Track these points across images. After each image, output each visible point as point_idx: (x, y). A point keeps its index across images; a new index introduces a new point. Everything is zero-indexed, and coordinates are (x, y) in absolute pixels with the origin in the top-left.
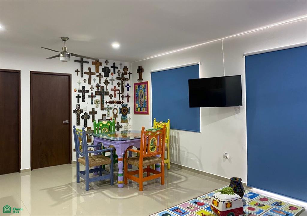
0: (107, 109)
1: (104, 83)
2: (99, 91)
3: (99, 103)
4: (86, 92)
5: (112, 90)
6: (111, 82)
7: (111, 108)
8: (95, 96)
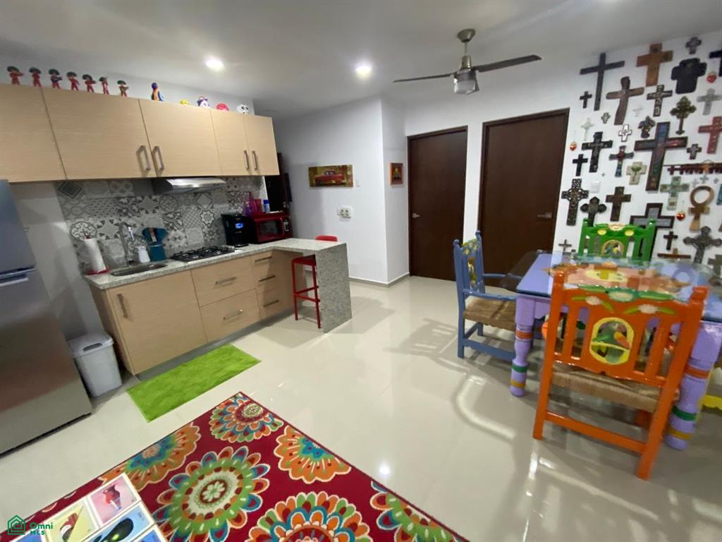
0: (669, 188)
1: (674, 112)
2: (649, 138)
3: (644, 173)
4: (603, 147)
5: (702, 130)
6: (700, 107)
7: (685, 187)
8: (631, 155)
